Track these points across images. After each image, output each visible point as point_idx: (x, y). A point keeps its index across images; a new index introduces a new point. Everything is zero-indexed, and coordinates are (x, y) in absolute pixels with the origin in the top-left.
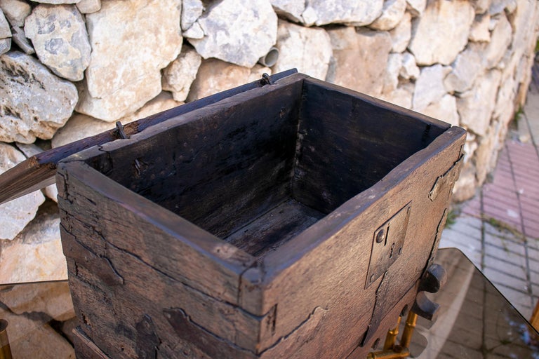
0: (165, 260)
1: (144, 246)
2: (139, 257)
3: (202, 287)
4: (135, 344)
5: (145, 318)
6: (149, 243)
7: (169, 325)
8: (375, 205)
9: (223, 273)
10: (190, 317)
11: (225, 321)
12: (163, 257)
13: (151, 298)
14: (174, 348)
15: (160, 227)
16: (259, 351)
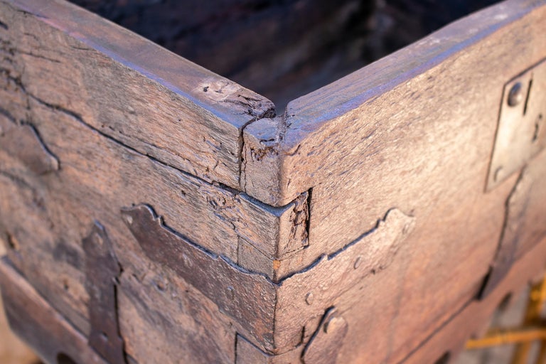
0: (117, 115)
1: (84, 94)
2: (78, 117)
3: (180, 159)
4: (83, 275)
5: (94, 228)
6: (91, 88)
7: (133, 237)
8: (506, 30)
9: (212, 127)
10: (162, 218)
11: (219, 221)
12: (115, 111)
13: (103, 189)
14: (143, 278)
15: (107, 53)
16: (279, 276)
